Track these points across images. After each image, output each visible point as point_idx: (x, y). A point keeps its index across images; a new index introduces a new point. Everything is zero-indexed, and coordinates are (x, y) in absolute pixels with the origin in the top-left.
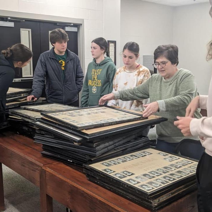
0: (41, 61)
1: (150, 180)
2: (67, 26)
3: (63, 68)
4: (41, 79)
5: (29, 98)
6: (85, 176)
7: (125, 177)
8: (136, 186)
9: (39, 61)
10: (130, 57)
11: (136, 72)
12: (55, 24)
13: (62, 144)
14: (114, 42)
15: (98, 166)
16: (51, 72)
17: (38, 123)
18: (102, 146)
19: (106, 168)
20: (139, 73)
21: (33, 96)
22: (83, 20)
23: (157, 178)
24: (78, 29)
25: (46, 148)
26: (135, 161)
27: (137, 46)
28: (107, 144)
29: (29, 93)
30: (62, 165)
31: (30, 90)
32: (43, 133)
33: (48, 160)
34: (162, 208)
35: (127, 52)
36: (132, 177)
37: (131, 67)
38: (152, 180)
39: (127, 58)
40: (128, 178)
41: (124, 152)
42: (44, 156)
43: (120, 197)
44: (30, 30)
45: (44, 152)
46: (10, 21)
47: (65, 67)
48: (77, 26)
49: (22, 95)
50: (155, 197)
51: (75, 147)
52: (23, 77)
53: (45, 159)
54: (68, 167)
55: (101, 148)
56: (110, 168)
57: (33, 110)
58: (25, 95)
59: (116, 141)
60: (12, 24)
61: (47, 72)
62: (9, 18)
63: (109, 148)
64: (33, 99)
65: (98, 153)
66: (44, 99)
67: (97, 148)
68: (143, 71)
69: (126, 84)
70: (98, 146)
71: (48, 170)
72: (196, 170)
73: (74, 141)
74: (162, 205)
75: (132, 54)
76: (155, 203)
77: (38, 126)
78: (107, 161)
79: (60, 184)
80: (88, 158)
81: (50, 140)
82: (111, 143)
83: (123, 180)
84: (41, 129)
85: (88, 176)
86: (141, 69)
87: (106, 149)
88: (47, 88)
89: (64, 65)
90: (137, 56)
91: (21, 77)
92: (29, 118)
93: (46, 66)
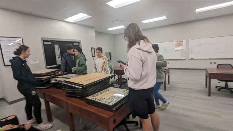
0: (64, 57)
1: (111, 100)
2: (74, 43)
3: (73, 59)
4: (64, 64)
5: (60, 73)
6: (85, 102)
7: (101, 100)
8: (106, 103)
9: (63, 57)
10: (99, 53)
11: (102, 58)
12: (69, 42)
13: (75, 90)
14: (94, 48)
15: (90, 98)
16: (68, 61)
17: (63, 83)
18: (91, 89)
19: (93, 98)
20: (103, 59)
21: (61, 72)
22: (81, 40)
23: (114, 98)
24: (79, 44)
25: (68, 93)
26: (105, 93)
27: (101, 48)
28: (93, 88)
29: (59, 71)
30: (75, 99)
31: (60, 69)
32: (65, 87)
33: (70, 98)
34: (117, 110)
35: (98, 51)
36: (104, 100)
37: (100, 56)
38: (112, 100)
39: (98, 53)
40: (103, 100)
41: (100, 90)
42: (67, 96)
43: (100, 109)
44: (59, 45)
45: (67, 95)
46: (49, 42)
47: (74, 59)
48: (79, 43)
49: (56, 72)
50: (114, 107)
51: (80, 91)
52: (57, 64)
53: (68, 98)
54: (78, 100)
55: (90, 90)
56: (95, 97)
57: (61, 78)
58: (58, 72)
59: (97, 86)
60: (50, 43)
61: (67, 62)
62: (49, 41)
63: (94, 89)
64: (61, 73)
65: (90, 92)
66: (66, 72)
67: (89, 90)
68: (105, 58)
69: (99, 63)
70: (89, 89)
71: (69, 102)
72: (128, 93)
73: (79, 89)
74: (117, 109)
75: (100, 52)
76: (114, 109)
77: (63, 84)
78: (93, 95)
79: (75, 107)
80: (86, 95)
81: (69, 89)
82: (95, 87)
83: (101, 102)
84: (65, 85)
85: (87, 102)
86: (104, 57)
87: (93, 90)
88: (67, 68)
89: (74, 58)
90: (102, 52)
91: (56, 64)
92: (59, 81)
93: (66, 59)
